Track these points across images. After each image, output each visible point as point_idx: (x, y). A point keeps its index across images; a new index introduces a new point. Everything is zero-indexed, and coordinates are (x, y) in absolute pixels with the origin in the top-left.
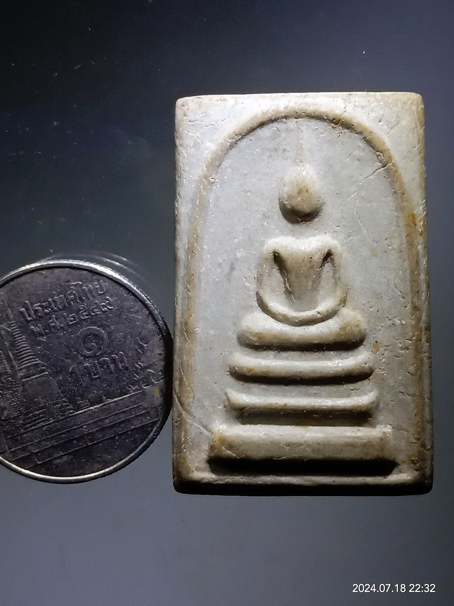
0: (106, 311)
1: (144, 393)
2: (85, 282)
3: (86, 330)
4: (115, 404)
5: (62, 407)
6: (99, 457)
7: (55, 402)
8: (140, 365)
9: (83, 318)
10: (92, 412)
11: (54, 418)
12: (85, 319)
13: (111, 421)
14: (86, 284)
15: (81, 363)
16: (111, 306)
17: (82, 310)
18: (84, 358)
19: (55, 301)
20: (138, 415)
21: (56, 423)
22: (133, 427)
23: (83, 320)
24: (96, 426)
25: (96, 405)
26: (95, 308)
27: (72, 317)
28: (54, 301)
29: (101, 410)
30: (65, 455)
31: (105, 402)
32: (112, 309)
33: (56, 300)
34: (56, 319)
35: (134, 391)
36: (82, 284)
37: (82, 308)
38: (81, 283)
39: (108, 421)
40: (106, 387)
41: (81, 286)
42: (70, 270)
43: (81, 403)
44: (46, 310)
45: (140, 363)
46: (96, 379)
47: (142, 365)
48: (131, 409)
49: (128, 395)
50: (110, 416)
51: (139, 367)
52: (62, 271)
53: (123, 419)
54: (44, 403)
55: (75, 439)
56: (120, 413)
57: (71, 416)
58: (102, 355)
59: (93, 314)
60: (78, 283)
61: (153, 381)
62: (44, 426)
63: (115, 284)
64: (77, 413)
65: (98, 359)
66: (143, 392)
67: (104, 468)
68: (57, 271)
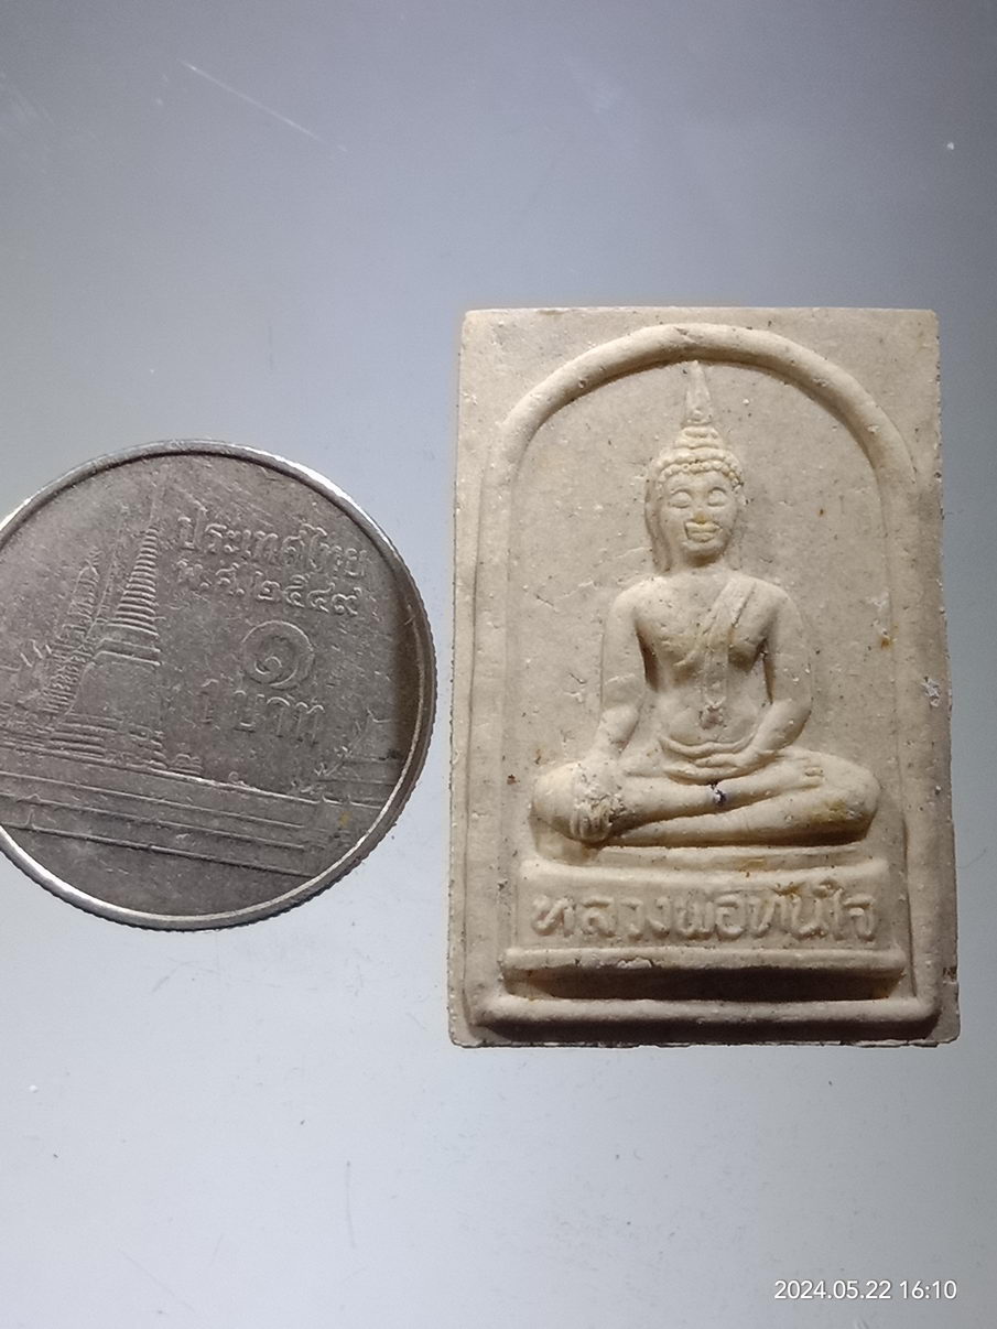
0: (340, 614)
1: (317, 811)
2: (333, 537)
4: (248, 797)
5: (146, 744)
6: (156, 883)
7: (138, 727)
8: (341, 751)
9: (290, 601)
11: (115, 758)
12: (291, 606)
13: (222, 827)
14: (333, 542)
15: (233, 684)
16: (356, 610)
17: (295, 584)
18: (244, 678)
19: (257, 540)
20: (280, 847)
21: (115, 770)
22: (256, 863)
23: (288, 604)
24: (186, 819)
25: (210, 779)
26: (321, 595)
27: (267, 586)
28: (255, 540)
29: (216, 795)
30: (93, 840)
31: (234, 784)
32: (354, 615)
33: (259, 539)
34: (239, 573)
35: (300, 795)
36: (325, 537)
37: (298, 582)
38: (325, 534)
39: (216, 823)
40: (252, 756)
41: (323, 539)
42: (319, 498)
43: (186, 759)
44: (228, 546)
45: (344, 748)
46: (244, 729)
47: (346, 755)
48: (272, 826)
49: (283, 796)
50: (223, 816)
51: (339, 756)
52: (301, 491)
53: (247, 837)
54: (114, 717)
55: (131, 821)
56: (248, 821)
57: (149, 773)
58: (281, 691)
59: (313, 605)
60: (317, 530)
61: (349, 797)
62: (89, 762)
64: (168, 773)
65: (270, 695)
66: (313, 805)
67: (152, 910)
68: (293, 484)
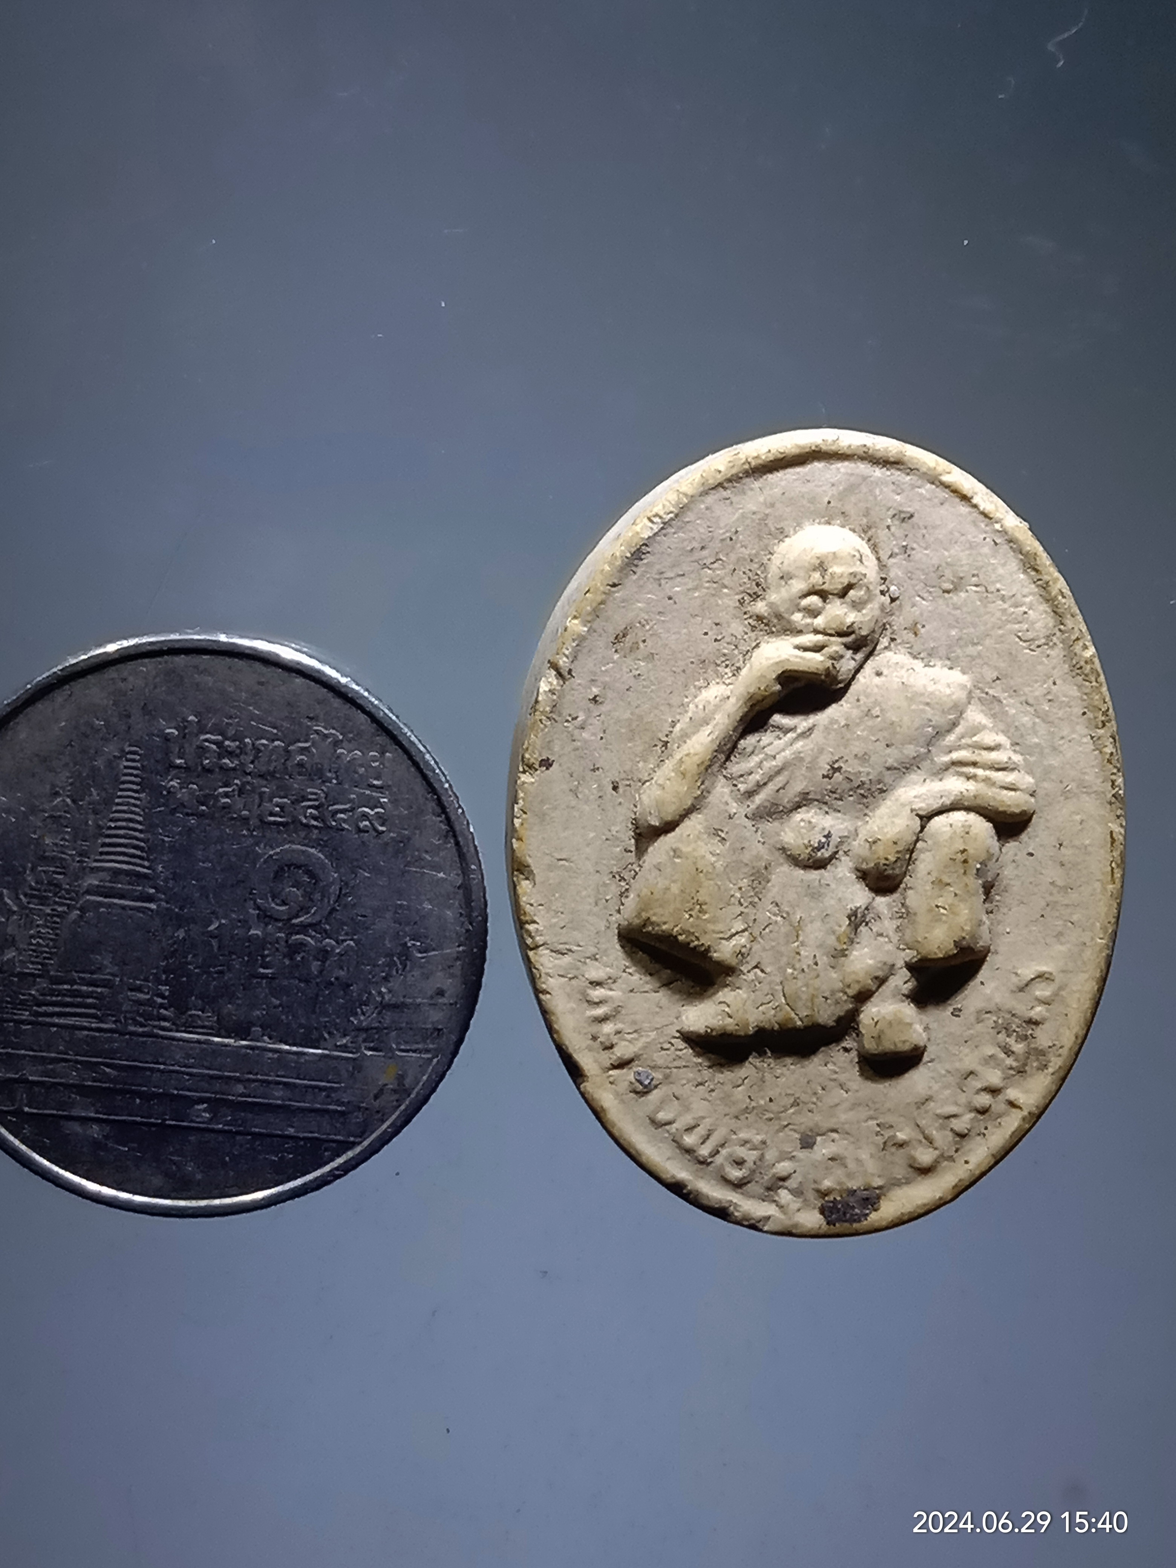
0: (365, 832)
1: (357, 1065)
2: (350, 741)
3: (293, 851)
4: (276, 1056)
5: (150, 1003)
6: (174, 1163)
7: (138, 983)
8: (380, 993)
9: (304, 821)
10: (214, 1051)
11: (115, 1022)
12: (307, 826)
13: (248, 1092)
14: (351, 746)
15: (245, 924)
16: (382, 825)
17: (310, 800)
18: (258, 915)
19: (259, 751)
20: (318, 1110)
21: (116, 1036)
22: (291, 1131)
23: (303, 824)
24: (205, 1085)
25: (228, 1038)
26: (343, 811)
27: (277, 806)
28: (257, 751)
29: (238, 1056)
30: (96, 1120)
31: (258, 1041)
32: (383, 832)
33: (263, 748)
34: (241, 791)
35: (337, 1048)
36: (342, 741)
37: (314, 797)
38: (341, 737)
39: (240, 1088)
40: (275, 1007)
41: (337, 744)
42: (330, 695)
43: (198, 1016)
44: (226, 761)
45: (383, 990)
46: (264, 976)
47: (387, 997)
48: (307, 1087)
49: (319, 1051)
50: (249, 1080)
51: (378, 999)
52: (309, 688)
53: (279, 1102)
54: (109, 974)
55: (140, 1094)
56: (278, 1083)
57: (157, 1036)
58: (303, 928)
59: (334, 823)
60: (331, 734)
61: (394, 1046)
62: (85, 1028)
63: (419, 779)
64: (179, 1035)
65: (291, 934)
66: (354, 1059)
67: (173, 1195)
68: (299, 681)
